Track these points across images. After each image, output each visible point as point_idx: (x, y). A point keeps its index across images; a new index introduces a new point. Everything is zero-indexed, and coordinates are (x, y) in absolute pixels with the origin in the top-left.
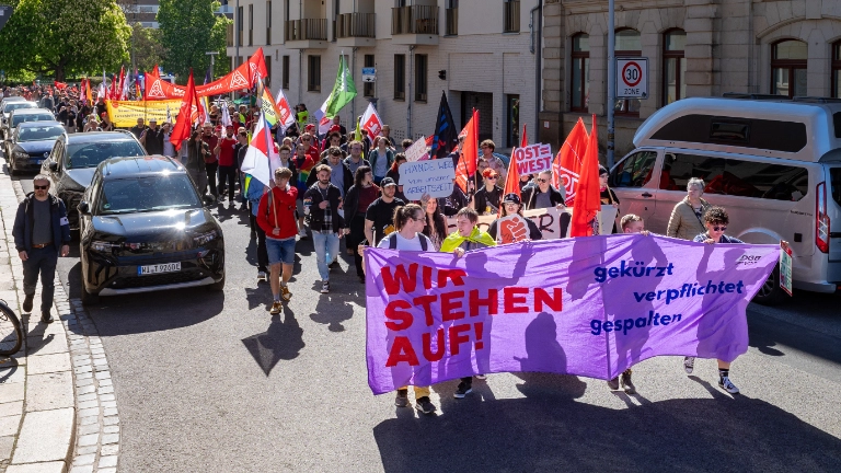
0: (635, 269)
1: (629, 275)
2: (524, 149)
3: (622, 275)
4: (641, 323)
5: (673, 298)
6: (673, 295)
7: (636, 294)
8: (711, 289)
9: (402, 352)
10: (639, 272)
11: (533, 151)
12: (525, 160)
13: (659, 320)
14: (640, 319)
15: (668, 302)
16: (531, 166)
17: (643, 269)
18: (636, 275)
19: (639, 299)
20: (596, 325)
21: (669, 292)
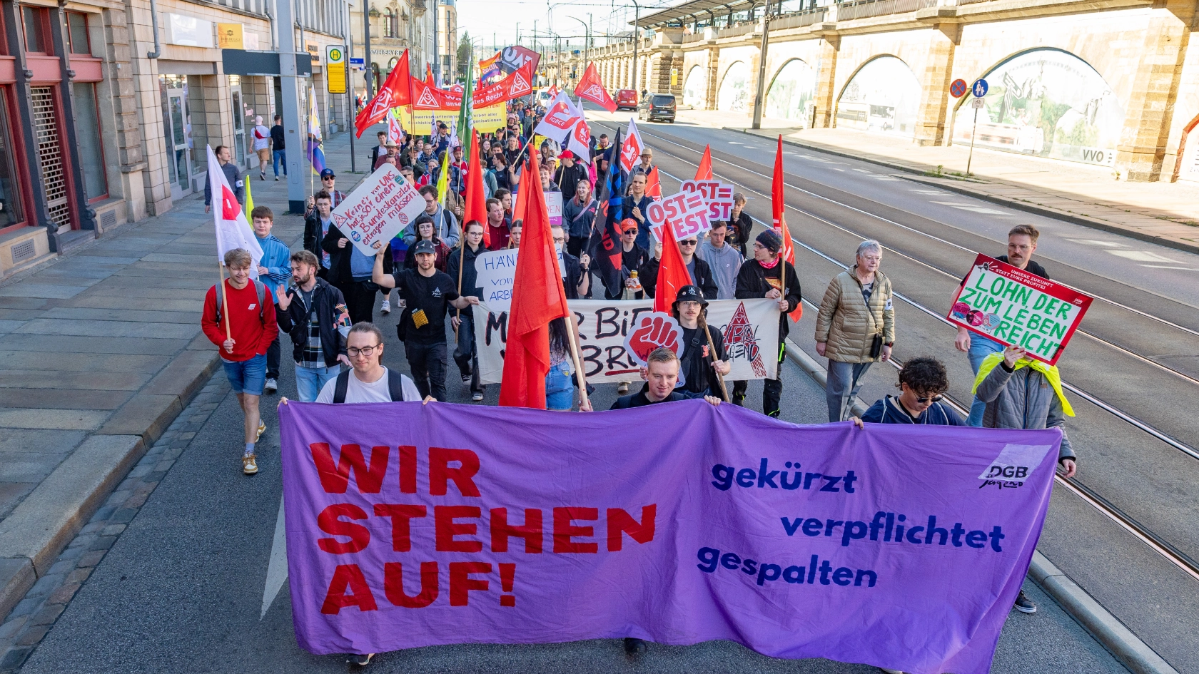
0: (784, 475)
1: (774, 486)
3: (761, 485)
4: (795, 575)
5: (857, 536)
6: (856, 530)
7: (785, 521)
8: (937, 537)
9: (349, 591)
10: (790, 480)
13: (830, 575)
14: (794, 568)
15: (845, 542)
17: (798, 475)
18: (785, 485)
19: (790, 530)
20: (709, 556)
21: (850, 525)
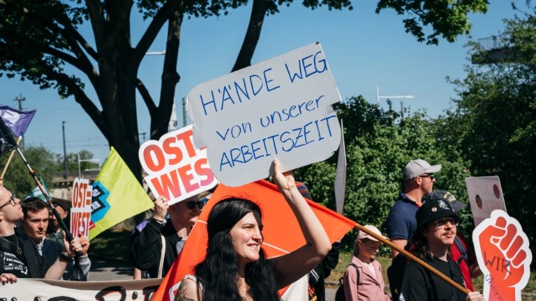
2: (159, 143)
11: (180, 144)
12: (168, 169)
16: (187, 179)
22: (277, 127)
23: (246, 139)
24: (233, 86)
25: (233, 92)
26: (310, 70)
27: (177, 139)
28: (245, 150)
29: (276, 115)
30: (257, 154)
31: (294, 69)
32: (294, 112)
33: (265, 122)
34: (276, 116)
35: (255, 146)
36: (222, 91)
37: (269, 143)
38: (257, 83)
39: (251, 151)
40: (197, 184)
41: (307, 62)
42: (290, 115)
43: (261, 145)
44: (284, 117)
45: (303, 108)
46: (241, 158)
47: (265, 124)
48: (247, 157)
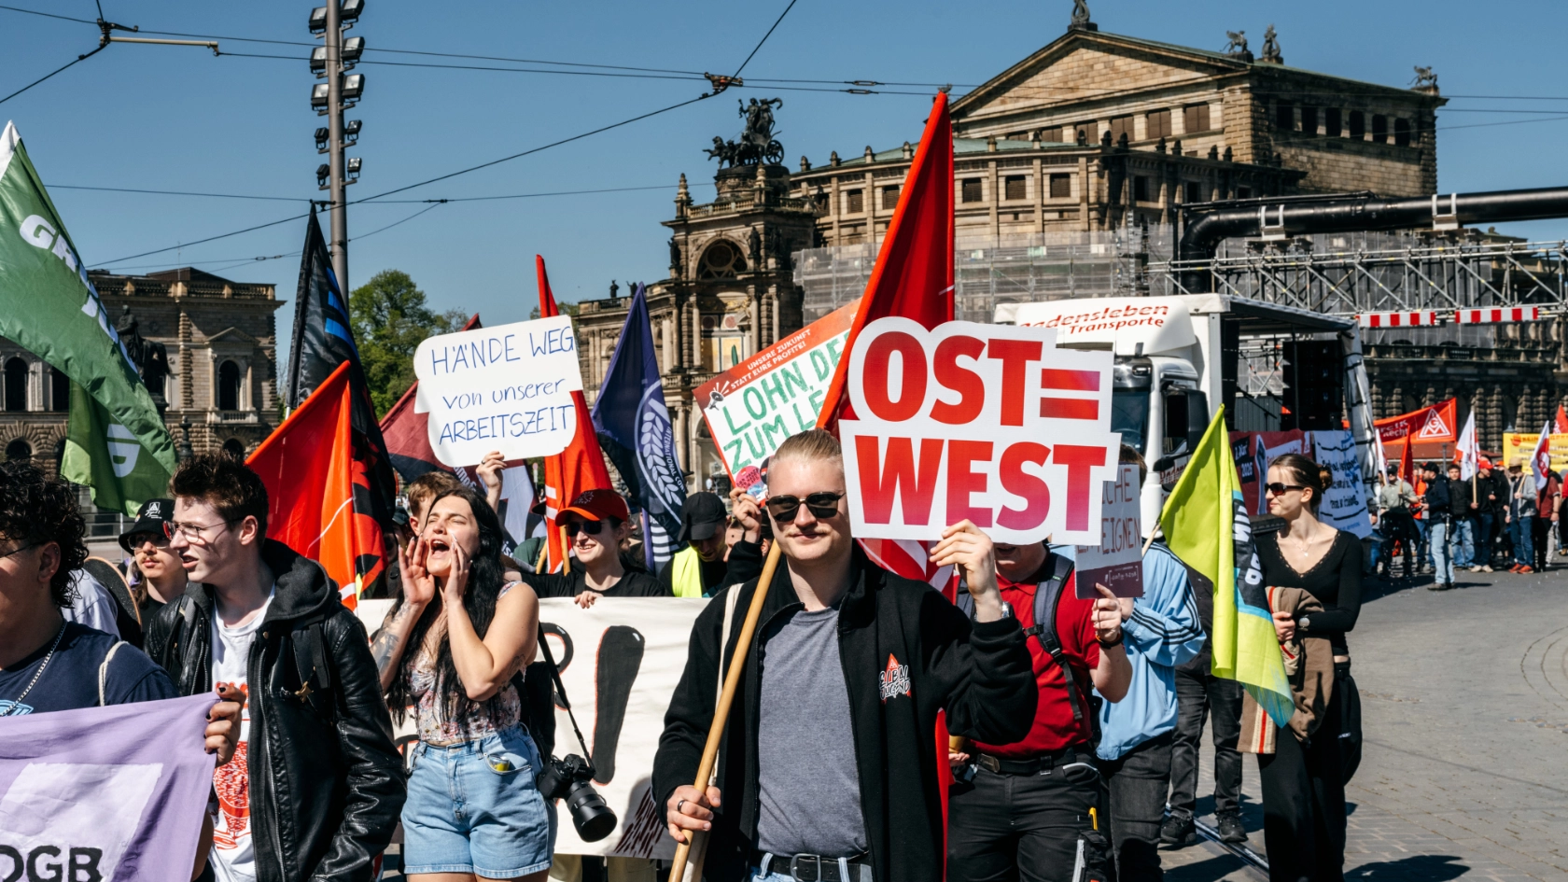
2: (929, 339)
22: (509, 406)
23: (472, 413)
24: (469, 347)
25: (468, 354)
26: (555, 346)
27: (985, 351)
28: (470, 425)
29: (511, 391)
30: (483, 432)
31: (539, 342)
32: (530, 392)
33: (498, 397)
34: (510, 393)
35: (482, 424)
36: (457, 349)
37: (498, 421)
38: (497, 348)
39: (476, 428)
40: (989, 511)
41: (553, 336)
42: (525, 395)
43: (488, 422)
44: (519, 395)
45: (541, 389)
46: (464, 434)
47: (497, 398)
48: (472, 434)
